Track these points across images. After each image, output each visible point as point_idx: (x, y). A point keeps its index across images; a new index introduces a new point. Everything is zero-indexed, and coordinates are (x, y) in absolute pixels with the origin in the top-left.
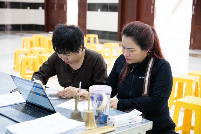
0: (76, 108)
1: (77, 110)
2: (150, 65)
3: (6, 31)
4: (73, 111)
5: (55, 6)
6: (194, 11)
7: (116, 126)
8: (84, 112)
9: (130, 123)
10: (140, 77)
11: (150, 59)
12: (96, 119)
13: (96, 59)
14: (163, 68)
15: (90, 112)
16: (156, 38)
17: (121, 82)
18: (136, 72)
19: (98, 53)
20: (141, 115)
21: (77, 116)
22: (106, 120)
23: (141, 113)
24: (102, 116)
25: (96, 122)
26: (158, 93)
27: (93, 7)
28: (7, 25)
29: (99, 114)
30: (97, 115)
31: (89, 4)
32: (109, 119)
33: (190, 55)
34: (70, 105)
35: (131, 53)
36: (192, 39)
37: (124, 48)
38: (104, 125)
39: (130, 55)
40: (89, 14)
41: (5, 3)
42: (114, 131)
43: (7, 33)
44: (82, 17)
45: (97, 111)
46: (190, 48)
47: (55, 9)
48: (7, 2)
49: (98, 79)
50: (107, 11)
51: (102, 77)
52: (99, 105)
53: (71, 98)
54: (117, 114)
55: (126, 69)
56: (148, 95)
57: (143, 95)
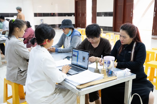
0: (97, 67)
1: (97, 68)
2: (134, 45)
3: (56, 28)
4: (95, 69)
5: (80, 14)
6: (155, 15)
7: (117, 76)
8: (101, 70)
9: (125, 75)
10: (129, 52)
11: (134, 42)
12: (107, 73)
13: (106, 42)
14: (141, 47)
15: (104, 69)
16: (138, 32)
17: (119, 54)
18: (127, 49)
19: (107, 39)
20: (130, 71)
21: (97, 71)
22: (112, 73)
23: (130, 70)
24: (110, 71)
25: (107, 74)
26: (139, 60)
27: (100, 14)
28: (56, 25)
29: (108, 70)
30: (107, 71)
31: (98, 13)
32: (114, 73)
33: (152, 38)
34: (93, 66)
35: (124, 39)
36: (154, 30)
37: (121, 36)
38: (111, 76)
39: (124, 40)
40: (98, 18)
41: (56, 14)
42: (116, 79)
43: (56, 29)
44: (94, 20)
45: (107, 69)
46: (152, 35)
47: (80, 16)
48: (56, 13)
49: (107, 52)
50: (107, 16)
51: (109, 52)
52: (108, 66)
53: (94, 62)
54: (118, 71)
55: (122, 48)
56: (133, 61)
57: (130, 61)
